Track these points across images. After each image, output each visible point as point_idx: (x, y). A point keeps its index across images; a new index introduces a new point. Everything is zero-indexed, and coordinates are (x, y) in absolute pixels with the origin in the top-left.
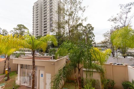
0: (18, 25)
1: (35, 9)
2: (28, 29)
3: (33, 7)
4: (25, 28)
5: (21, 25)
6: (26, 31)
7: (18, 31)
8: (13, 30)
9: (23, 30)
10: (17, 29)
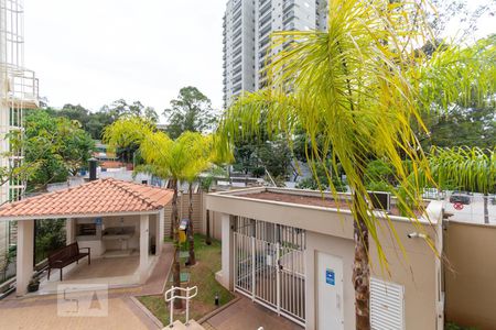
0: (181, 91)
1: (230, 25)
2: (209, 101)
3: (225, 18)
4: (200, 97)
5: (190, 88)
6: (203, 105)
7: (183, 111)
8: (170, 107)
9: (195, 103)
10: (179, 103)
